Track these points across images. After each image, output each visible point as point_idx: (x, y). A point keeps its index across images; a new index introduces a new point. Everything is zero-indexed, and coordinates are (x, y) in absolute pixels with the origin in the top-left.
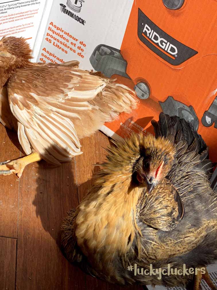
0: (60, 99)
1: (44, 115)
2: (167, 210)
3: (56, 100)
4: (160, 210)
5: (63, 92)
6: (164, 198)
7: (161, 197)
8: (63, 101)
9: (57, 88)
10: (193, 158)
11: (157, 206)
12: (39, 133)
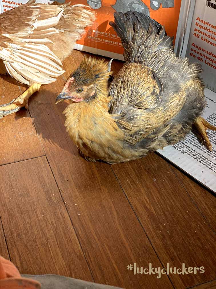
0: (29, 31)
1: (21, 48)
2: (150, 90)
3: (25, 34)
4: (145, 93)
5: (28, 25)
6: (144, 82)
7: (141, 81)
8: (32, 32)
9: (23, 23)
10: (154, 40)
11: (141, 90)
12: (23, 63)
